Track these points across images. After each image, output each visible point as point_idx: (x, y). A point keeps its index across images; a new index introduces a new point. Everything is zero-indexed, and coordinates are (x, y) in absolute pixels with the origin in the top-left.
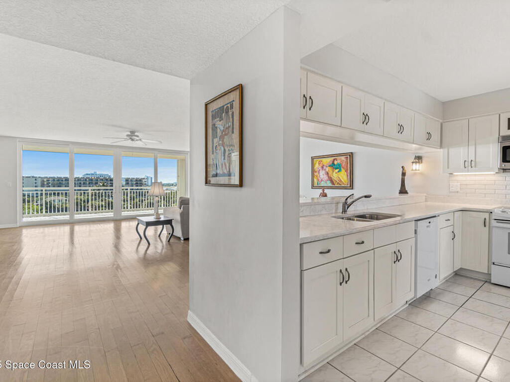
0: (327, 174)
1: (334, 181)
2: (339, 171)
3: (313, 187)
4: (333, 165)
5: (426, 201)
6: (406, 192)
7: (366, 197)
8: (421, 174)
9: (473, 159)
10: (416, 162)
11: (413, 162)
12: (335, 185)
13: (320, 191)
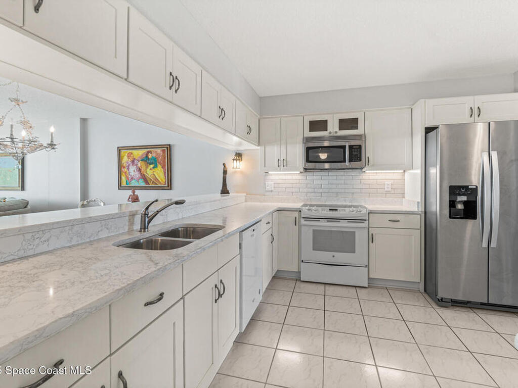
0: (140, 170)
1: (148, 179)
2: (154, 168)
3: (120, 187)
4: (146, 160)
5: (246, 201)
6: (228, 193)
7: (177, 203)
8: (241, 172)
9: (285, 159)
10: (236, 160)
11: (234, 160)
12: (149, 184)
13: (130, 192)
